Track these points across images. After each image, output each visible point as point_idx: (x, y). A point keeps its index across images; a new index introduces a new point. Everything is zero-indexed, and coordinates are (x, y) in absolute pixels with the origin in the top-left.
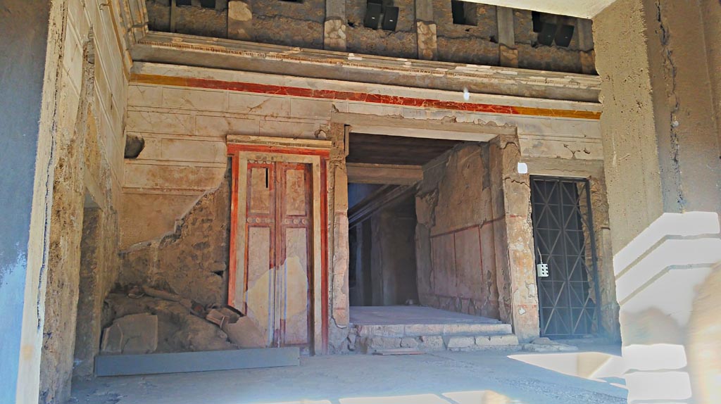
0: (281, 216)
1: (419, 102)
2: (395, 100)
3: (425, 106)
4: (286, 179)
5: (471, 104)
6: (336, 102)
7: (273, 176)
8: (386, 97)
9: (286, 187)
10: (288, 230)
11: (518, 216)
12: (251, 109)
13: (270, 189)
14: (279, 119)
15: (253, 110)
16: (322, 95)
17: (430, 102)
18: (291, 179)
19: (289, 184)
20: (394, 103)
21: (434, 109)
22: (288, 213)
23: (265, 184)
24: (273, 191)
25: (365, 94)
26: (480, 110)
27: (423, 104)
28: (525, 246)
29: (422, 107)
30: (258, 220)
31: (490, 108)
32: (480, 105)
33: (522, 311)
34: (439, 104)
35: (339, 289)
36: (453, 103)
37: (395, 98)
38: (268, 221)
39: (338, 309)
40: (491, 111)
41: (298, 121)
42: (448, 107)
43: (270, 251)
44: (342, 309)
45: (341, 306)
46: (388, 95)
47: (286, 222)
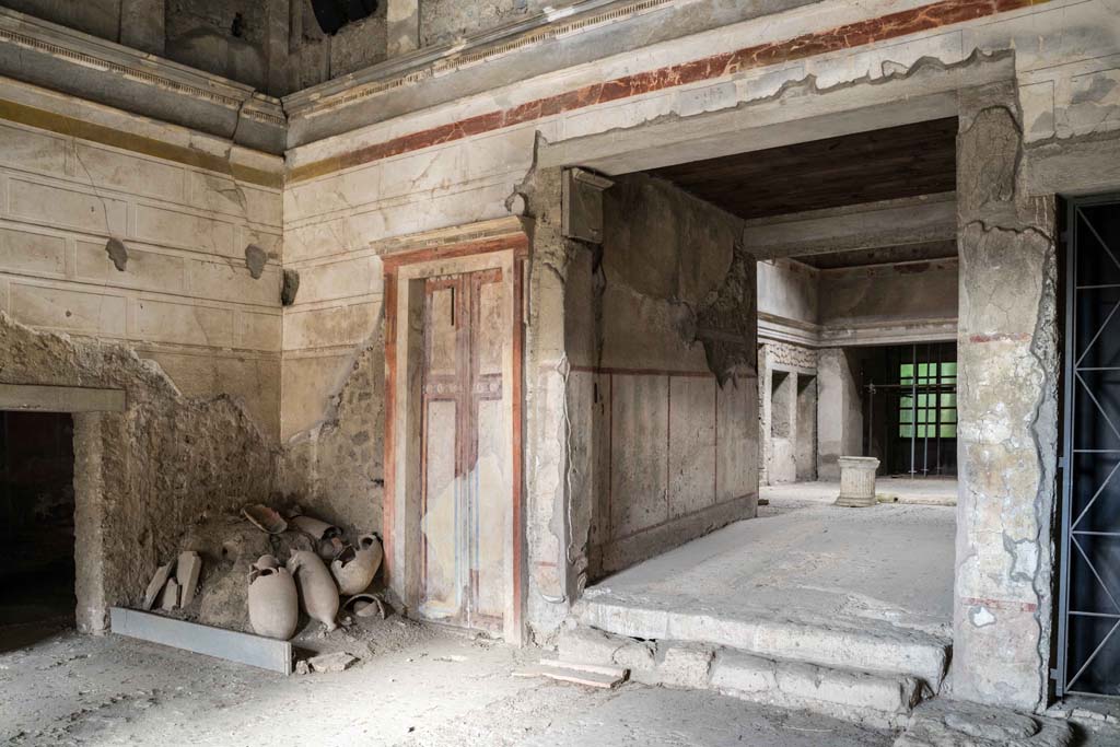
0: (472, 377)
1: (718, 65)
2: (661, 79)
3: (733, 70)
4: (479, 304)
5: (860, 25)
6: (543, 124)
7: (460, 300)
8: (643, 77)
9: (479, 321)
10: (483, 404)
11: (997, 338)
12: (414, 182)
13: (457, 328)
14: (452, 189)
15: (417, 184)
16: (519, 118)
17: (745, 56)
18: (487, 303)
19: (485, 313)
20: (658, 87)
21: (757, 72)
22: (482, 373)
23: (450, 318)
24: (461, 330)
25: (599, 86)
26: (890, 35)
27: (728, 68)
28: (1016, 427)
29: (726, 77)
30: (440, 388)
31: (922, 16)
32: (887, 19)
33: (983, 617)
34: (768, 54)
35: (545, 525)
36: (809, 36)
37: (663, 73)
38: (453, 388)
39: (544, 564)
40: (926, 25)
41: (479, 184)
42: (794, 55)
43: (456, 444)
44: (551, 565)
45: (548, 559)
46: (645, 70)
47: (479, 388)
